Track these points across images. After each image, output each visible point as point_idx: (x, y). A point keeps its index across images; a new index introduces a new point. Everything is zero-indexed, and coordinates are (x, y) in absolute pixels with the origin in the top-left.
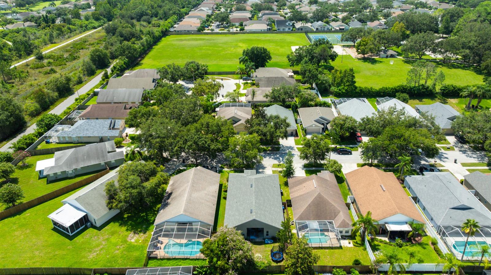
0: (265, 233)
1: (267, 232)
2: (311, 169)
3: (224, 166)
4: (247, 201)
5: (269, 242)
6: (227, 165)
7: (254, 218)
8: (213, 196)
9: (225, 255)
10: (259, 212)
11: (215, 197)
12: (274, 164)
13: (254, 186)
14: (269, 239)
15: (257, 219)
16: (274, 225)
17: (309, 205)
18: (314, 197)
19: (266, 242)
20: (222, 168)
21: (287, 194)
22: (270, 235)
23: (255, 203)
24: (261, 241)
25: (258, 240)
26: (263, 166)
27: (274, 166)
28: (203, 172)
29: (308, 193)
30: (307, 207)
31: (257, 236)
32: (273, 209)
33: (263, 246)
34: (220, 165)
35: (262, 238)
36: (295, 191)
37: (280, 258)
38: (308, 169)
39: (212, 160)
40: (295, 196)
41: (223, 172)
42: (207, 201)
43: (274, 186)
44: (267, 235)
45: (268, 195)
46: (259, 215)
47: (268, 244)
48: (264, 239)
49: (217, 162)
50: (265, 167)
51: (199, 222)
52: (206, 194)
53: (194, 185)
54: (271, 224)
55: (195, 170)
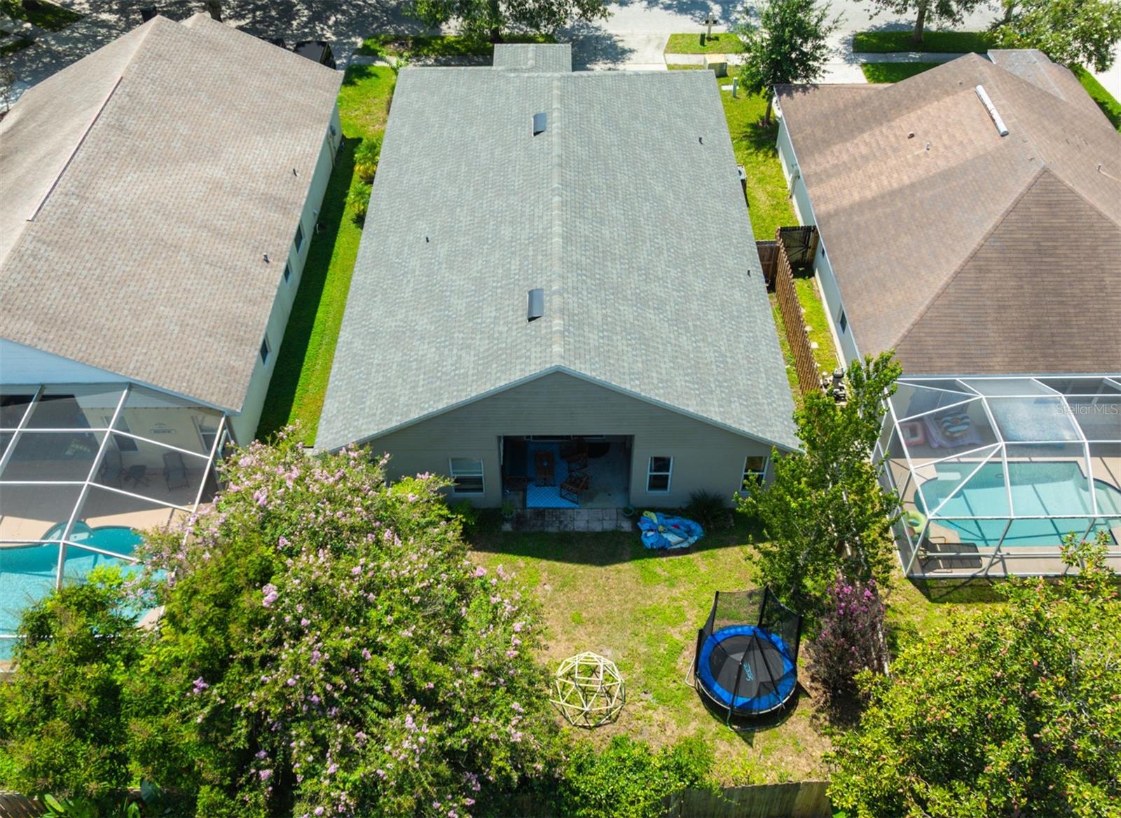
0: (641, 470)
1: (661, 464)
2: (896, 58)
3: (385, 43)
4: (506, 232)
5: (672, 538)
6: (399, 39)
7: (557, 362)
8: (268, 200)
9: (244, 759)
10: (597, 313)
11: (283, 206)
12: (674, 37)
13: (555, 126)
14: (668, 512)
15: (583, 368)
16: (714, 413)
17: (974, 257)
18: (1007, 203)
19: (649, 539)
20: (370, 53)
21: (772, 195)
22: (682, 482)
23: (567, 239)
24: (608, 525)
25: (585, 518)
26: (613, 46)
27: (676, 44)
28: (215, 47)
29: (947, 175)
30: (957, 276)
31: (579, 489)
32: (698, 287)
33: (627, 570)
34: (360, 42)
35: (618, 501)
36: (838, 170)
37: (771, 686)
38: (881, 59)
39: (318, 17)
40: (846, 202)
41: (369, 75)
42: (218, 233)
43: (693, 135)
44: (659, 483)
45: (659, 189)
46: (593, 338)
47: (664, 551)
48: (635, 515)
49: (347, 25)
50: (624, 52)
51: (115, 387)
52: (217, 186)
53: (131, 123)
54: (692, 407)
55: (159, 32)
